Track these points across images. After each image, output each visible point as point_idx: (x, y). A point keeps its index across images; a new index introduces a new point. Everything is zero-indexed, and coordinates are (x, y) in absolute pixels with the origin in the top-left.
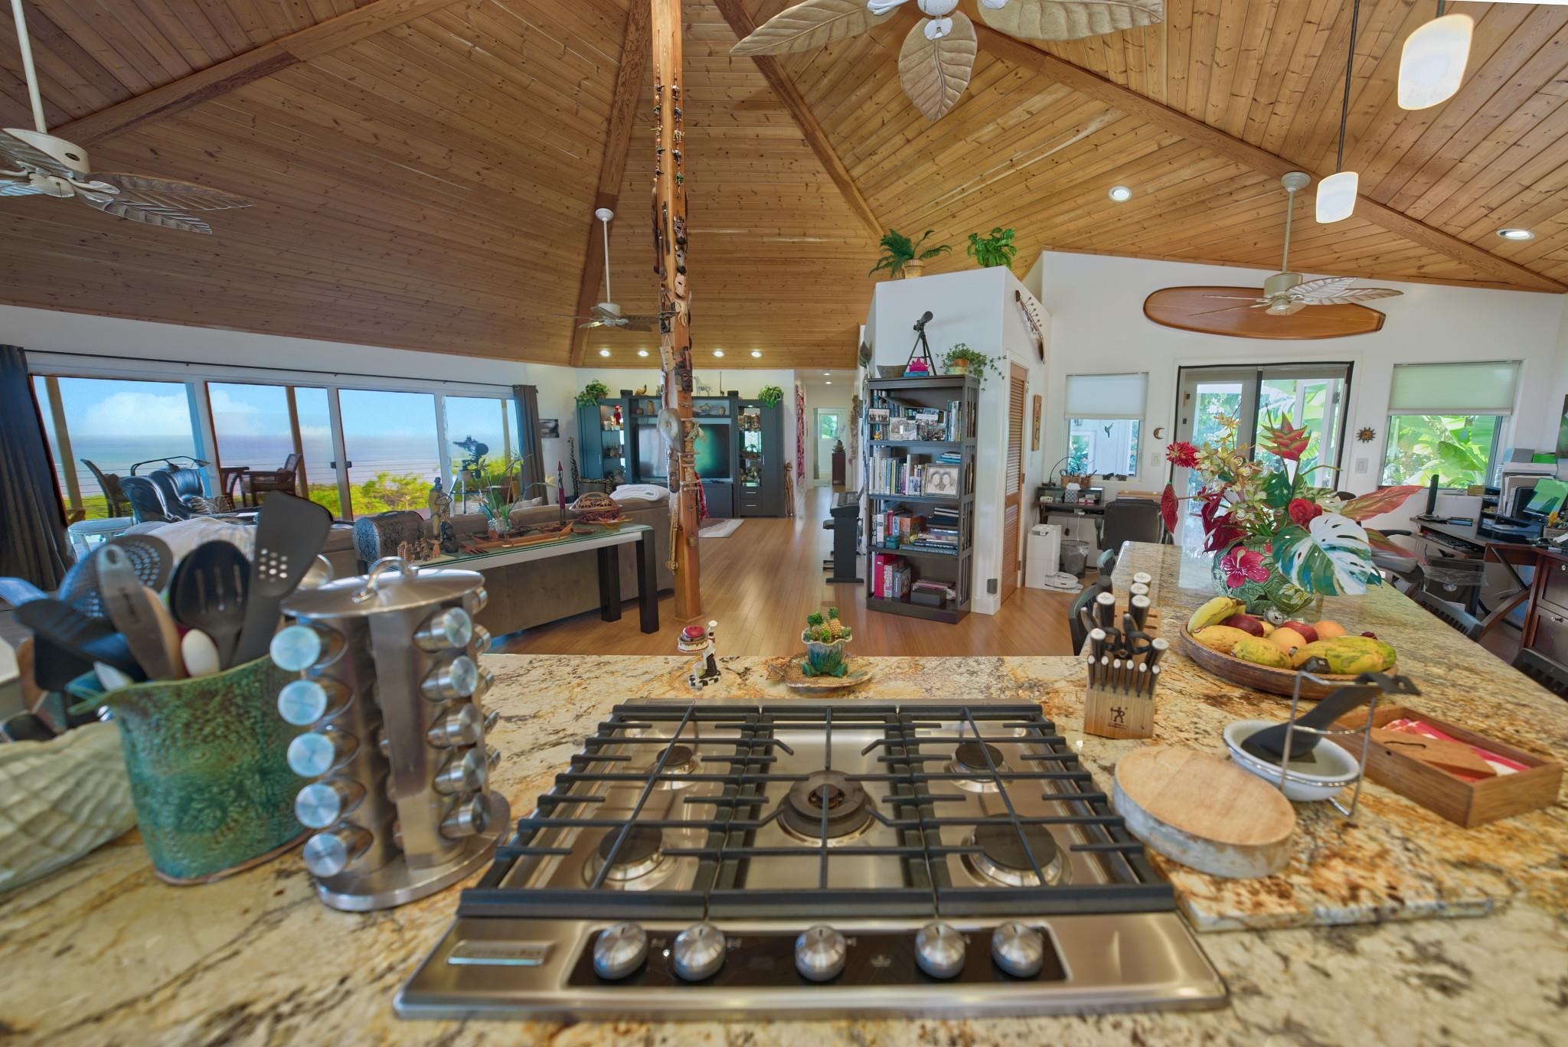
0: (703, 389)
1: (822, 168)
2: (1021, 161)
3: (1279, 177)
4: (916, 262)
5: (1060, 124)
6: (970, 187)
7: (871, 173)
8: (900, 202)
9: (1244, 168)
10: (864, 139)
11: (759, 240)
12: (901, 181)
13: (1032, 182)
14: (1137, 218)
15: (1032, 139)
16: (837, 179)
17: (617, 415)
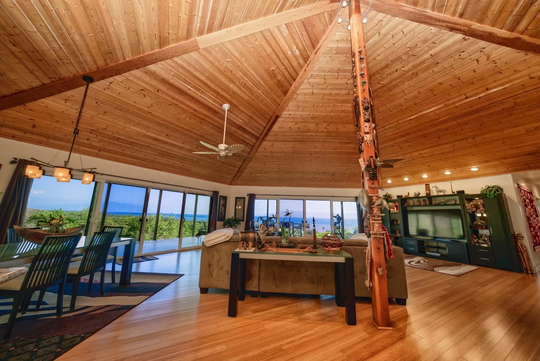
0: (440, 191)
11: (453, 106)
17: (396, 206)
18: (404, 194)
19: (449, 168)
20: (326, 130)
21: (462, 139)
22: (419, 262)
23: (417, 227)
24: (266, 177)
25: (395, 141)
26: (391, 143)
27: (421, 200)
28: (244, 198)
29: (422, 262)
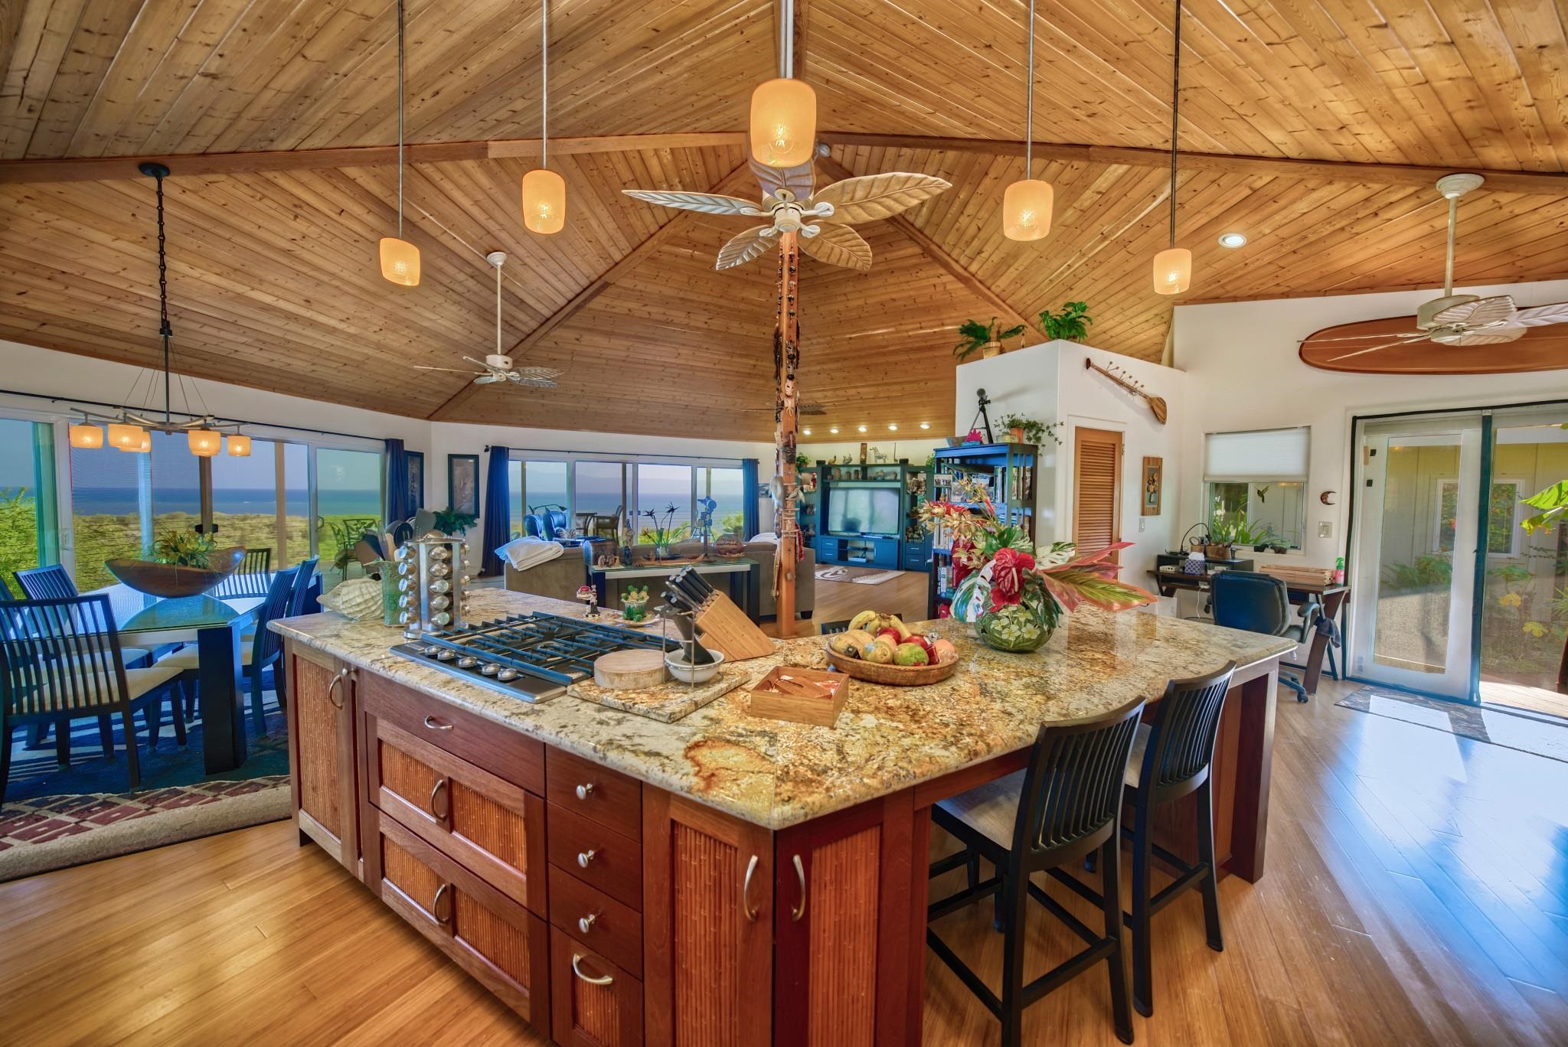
0: (880, 457)
1: (942, 271)
2: (1112, 232)
3: (1433, 184)
4: (993, 344)
5: (1134, 195)
6: (1074, 263)
7: (985, 267)
8: (1019, 285)
9: (1376, 187)
10: (968, 243)
11: (905, 334)
12: (1012, 269)
13: (1131, 248)
14: (1267, 259)
15: (1114, 212)
16: (959, 277)
17: (814, 480)
18: (827, 459)
19: (897, 420)
20: (706, 326)
21: (913, 382)
22: (836, 573)
23: (845, 515)
24: (543, 405)
25: (825, 367)
26: (818, 368)
27: (853, 470)
28: (476, 457)
29: (840, 572)
